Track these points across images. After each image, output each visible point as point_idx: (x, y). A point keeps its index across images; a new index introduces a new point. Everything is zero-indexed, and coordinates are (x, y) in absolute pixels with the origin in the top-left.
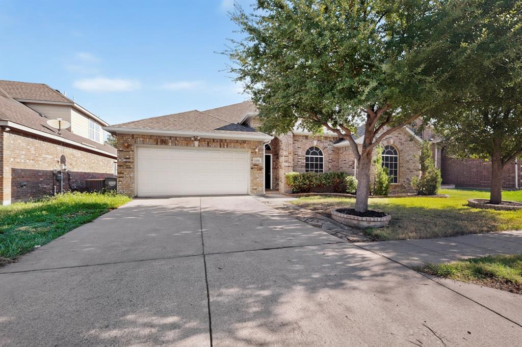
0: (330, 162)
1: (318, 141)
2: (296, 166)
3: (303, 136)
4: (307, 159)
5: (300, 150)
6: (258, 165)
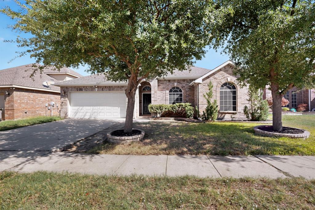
0: (187, 97)
1: (178, 82)
2: (162, 100)
3: (167, 80)
4: (170, 95)
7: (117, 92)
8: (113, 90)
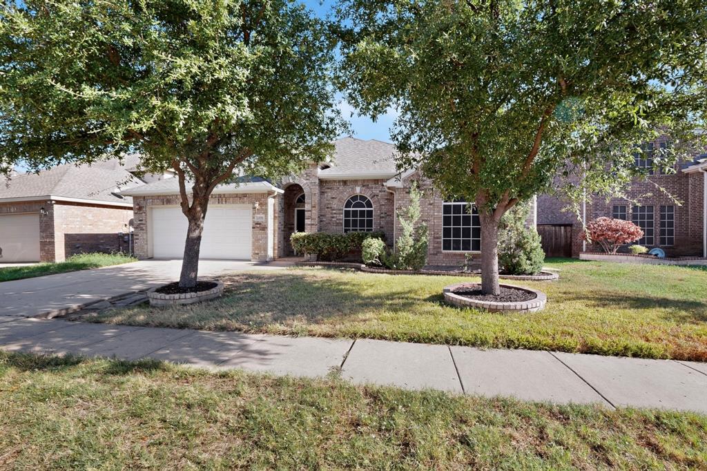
0: (383, 217)
1: (363, 186)
2: (329, 223)
3: (339, 181)
4: (347, 214)
5: (335, 201)
6: (260, 224)
7: (234, 205)
8: (226, 201)
